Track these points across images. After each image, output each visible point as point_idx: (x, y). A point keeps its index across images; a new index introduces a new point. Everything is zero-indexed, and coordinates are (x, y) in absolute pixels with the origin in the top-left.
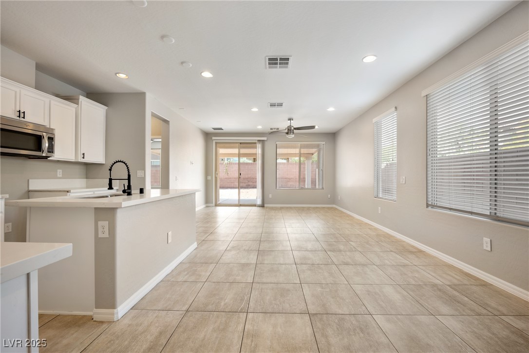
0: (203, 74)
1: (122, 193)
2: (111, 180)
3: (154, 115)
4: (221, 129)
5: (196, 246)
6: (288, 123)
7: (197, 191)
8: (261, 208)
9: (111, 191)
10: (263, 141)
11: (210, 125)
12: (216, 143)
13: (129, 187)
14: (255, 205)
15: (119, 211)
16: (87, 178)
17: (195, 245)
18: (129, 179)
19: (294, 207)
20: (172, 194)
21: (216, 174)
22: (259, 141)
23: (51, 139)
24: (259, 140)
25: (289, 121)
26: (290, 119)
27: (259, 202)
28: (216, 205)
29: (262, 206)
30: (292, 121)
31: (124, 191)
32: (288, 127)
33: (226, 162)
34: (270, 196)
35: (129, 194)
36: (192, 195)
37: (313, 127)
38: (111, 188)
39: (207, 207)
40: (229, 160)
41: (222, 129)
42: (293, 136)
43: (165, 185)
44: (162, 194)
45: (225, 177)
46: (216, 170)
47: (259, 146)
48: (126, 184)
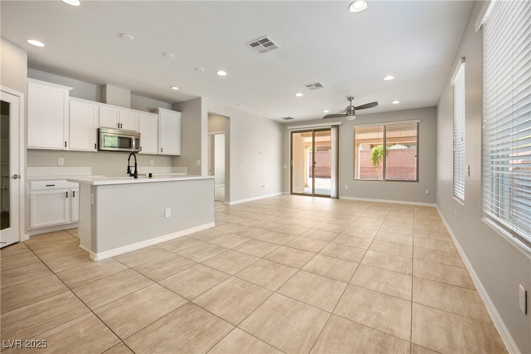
0: (218, 73)
4: (290, 118)
6: (348, 104)
8: (336, 200)
10: (337, 127)
11: (280, 115)
12: (292, 132)
14: (329, 197)
16: (172, 166)
17: (211, 225)
19: (375, 202)
21: (292, 163)
23: (138, 140)
24: (332, 126)
25: (350, 101)
26: (350, 99)
27: (333, 193)
28: (292, 194)
30: (352, 101)
32: (348, 107)
34: (346, 187)
37: (375, 104)
39: (283, 194)
41: (293, 119)
42: (354, 117)
46: (291, 159)
47: (333, 131)
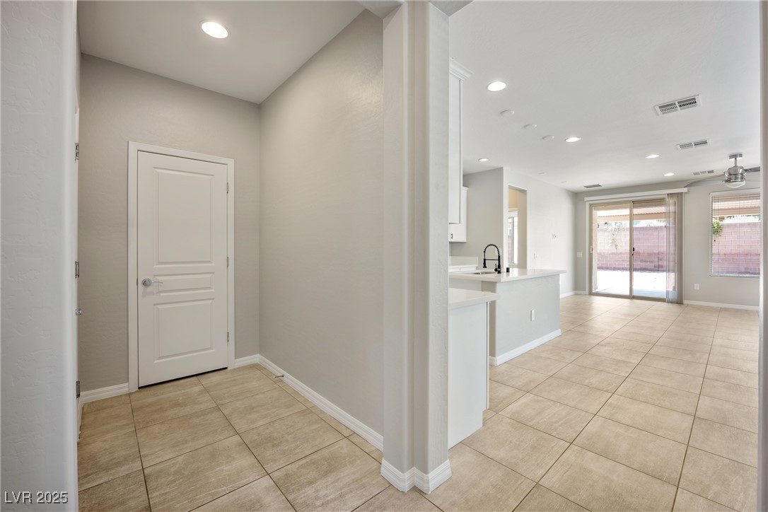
0: (568, 140)
1: (494, 271)
2: (485, 260)
3: (510, 188)
4: (596, 186)
5: (560, 334)
6: (730, 163)
7: (562, 272)
8: (675, 305)
9: (485, 270)
10: (679, 195)
11: (580, 182)
12: (591, 206)
13: (499, 266)
14: (662, 300)
15: (498, 284)
17: (558, 332)
18: (499, 260)
20: (529, 274)
21: (591, 249)
22: (671, 195)
25: (733, 159)
26: (734, 156)
28: (591, 294)
29: (679, 301)
30: (738, 159)
31: (496, 270)
32: (730, 169)
33: (614, 226)
34: (697, 287)
35: (499, 272)
36: (554, 276)
38: (485, 267)
39: (576, 294)
40: (618, 224)
41: (600, 186)
42: (742, 183)
43: (523, 264)
44: (520, 274)
45: (610, 252)
46: (591, 243)
47: (671, 201)
48: (497, 264)
